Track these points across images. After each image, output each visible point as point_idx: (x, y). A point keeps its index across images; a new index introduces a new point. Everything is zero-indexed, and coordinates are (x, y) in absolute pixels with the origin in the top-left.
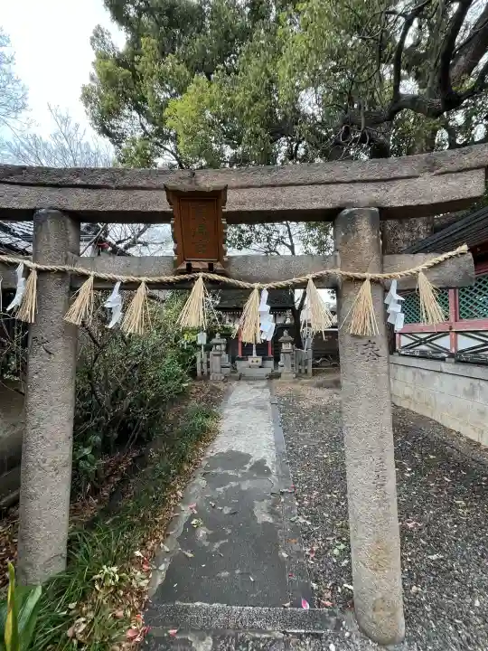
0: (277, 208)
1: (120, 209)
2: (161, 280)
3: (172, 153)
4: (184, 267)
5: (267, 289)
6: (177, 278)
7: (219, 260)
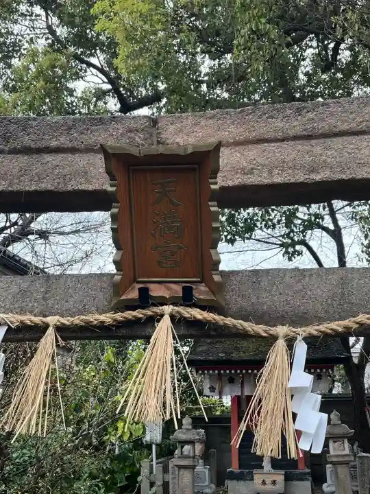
0: (318, 177)
1: (15, 188)
2: (88, 323)
3: (101, 70)
4: (134, 294)
5: (305, 339)
6: (119, 316)
7: (205, 279)
